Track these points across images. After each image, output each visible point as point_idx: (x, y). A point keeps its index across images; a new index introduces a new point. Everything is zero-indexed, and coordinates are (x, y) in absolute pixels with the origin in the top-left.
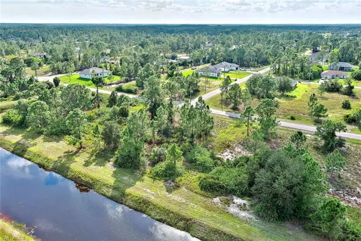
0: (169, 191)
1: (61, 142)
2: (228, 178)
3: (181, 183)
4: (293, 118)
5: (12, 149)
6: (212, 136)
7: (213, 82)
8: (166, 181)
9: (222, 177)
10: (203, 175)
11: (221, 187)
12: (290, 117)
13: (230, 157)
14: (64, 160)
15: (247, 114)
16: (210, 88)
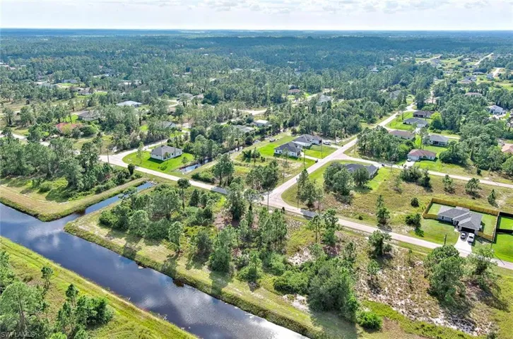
0: (252, 290)
1: (160, 245)
2: (295, 279)
3: (260, 284)
4: (360, 218)
5: (122, 252)
6: (286, 239)
7: (292, 165)
8: (249, 282)
9: (290, 279)
10: (276, 278)
11: (289, 288)
12: (358, 216)
13: (298, 261)
14: (169, 263)
15: (315, 222)
16: (288, 173)
